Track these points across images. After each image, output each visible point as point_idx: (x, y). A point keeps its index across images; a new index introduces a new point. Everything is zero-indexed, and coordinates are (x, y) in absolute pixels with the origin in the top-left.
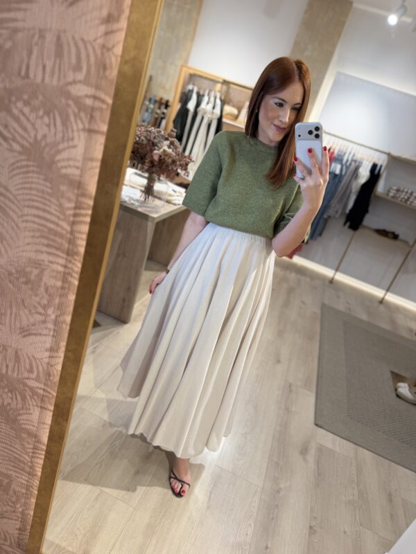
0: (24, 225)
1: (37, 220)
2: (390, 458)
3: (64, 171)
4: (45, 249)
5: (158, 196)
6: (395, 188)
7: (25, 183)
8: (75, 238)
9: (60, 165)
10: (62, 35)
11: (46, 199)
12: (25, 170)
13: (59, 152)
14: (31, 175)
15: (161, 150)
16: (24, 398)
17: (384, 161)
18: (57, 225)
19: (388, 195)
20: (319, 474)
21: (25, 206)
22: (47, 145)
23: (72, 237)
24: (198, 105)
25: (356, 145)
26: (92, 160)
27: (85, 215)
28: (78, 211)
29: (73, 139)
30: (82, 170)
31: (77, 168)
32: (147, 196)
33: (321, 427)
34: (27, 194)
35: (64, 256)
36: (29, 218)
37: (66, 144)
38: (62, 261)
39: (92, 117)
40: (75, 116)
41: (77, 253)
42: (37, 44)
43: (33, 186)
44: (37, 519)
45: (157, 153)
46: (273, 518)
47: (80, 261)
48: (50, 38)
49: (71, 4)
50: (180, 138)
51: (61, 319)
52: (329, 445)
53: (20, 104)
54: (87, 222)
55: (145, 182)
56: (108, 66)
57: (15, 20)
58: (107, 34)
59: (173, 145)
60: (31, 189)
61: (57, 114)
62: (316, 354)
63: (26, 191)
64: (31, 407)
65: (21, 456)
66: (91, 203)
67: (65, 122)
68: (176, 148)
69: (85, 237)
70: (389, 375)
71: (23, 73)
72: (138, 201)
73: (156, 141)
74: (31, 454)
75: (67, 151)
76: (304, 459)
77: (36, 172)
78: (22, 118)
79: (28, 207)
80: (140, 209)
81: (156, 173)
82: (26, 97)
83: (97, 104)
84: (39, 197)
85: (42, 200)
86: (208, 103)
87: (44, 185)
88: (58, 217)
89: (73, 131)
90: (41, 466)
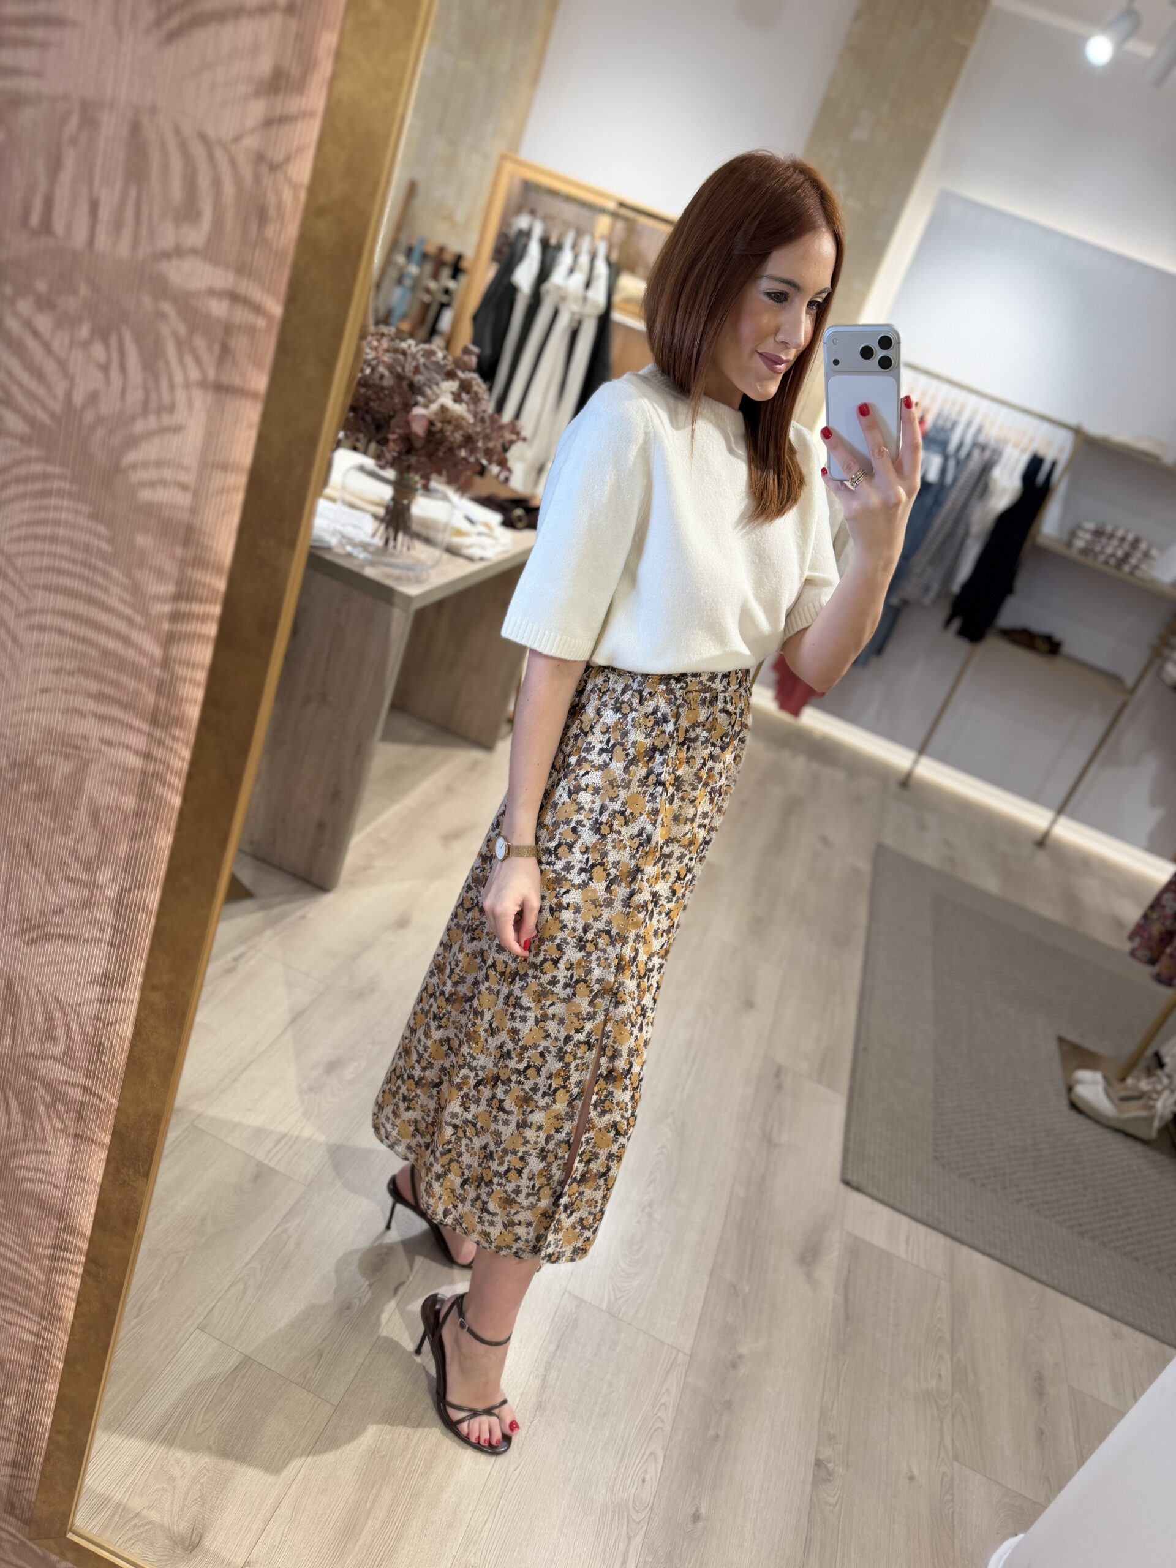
0: (35, 637)
1: (70, 626)
2: (1044, 1277)
3: (146, 495)
4: (90, 705)
5: (424, 532)
6: (1091, 526)
7: (37, 523)
8: (174, 679)
9: (136, 476)
10: (145, 120)
11: (95, 569)
12: (38, 486)
13: (132, 442)
14: (53, 501)
15: (434, 407)
16: (29, 1111)
17: (1061, 450)
18: (126, 641)
19: (1069, 544)
20: (847, 1318)
21: (37, 586)
22: (99, 421)
23: (166, 676)
24: (544, 274)
25: (985, 404)
26: (224, 467)
27: (204, 618)
28: (183, 606)
29: (172, 408)
30: (196, 495)
31: (184, 487)
32: (391, 532)
33: (857, 1189)
34: (42, 554)
35: (145, 727)
36: (49, 620)
37: (152, 422)
38: (139, 742)
39: (225, 351)
40: (179, 343)
41: (179, 721)
42: (73, 141)
43: (61, 531)
44: (60, 1438)
45: (421, 414)
46: (717, 1436)
47: (187, 744)
48: (112, 127)
49: (172, 37)
50: (487, 371)
51: (135, 897)
52: (879, 1239)
53: (25, 306)
54: (208, 638)
55: (386, 493)
56: (272, 212)
57: (15, 72)
58: (270, 123)
59: (468, 392)
60: (53, 539)
61: (128, 336)
62: (853, 985)
63: (39, 546)
64: (48, 1134)
65: (19, 1266)
66: (221, 585)
67: (152, 361)
68: (476, 400)
69: (201, 676)
70: (1053, 1047)
71: (35, 219)
72: (364, 546)
73: (419, 379)
74: (47, 1262)
75: (156, 441)
76: (809, 1276)
77: (71, 495)
78: (32, 344)
79: (47, 588)
80: (370, 572)
81: (417, 471)
82: (41, 286)
83: (240, 315)
84: (75, 562)
85: (87, 573)
86: (571, 271)
87: (90, 531)
88: (130, 621)
89: (172, 387)
90: (74, 1295)
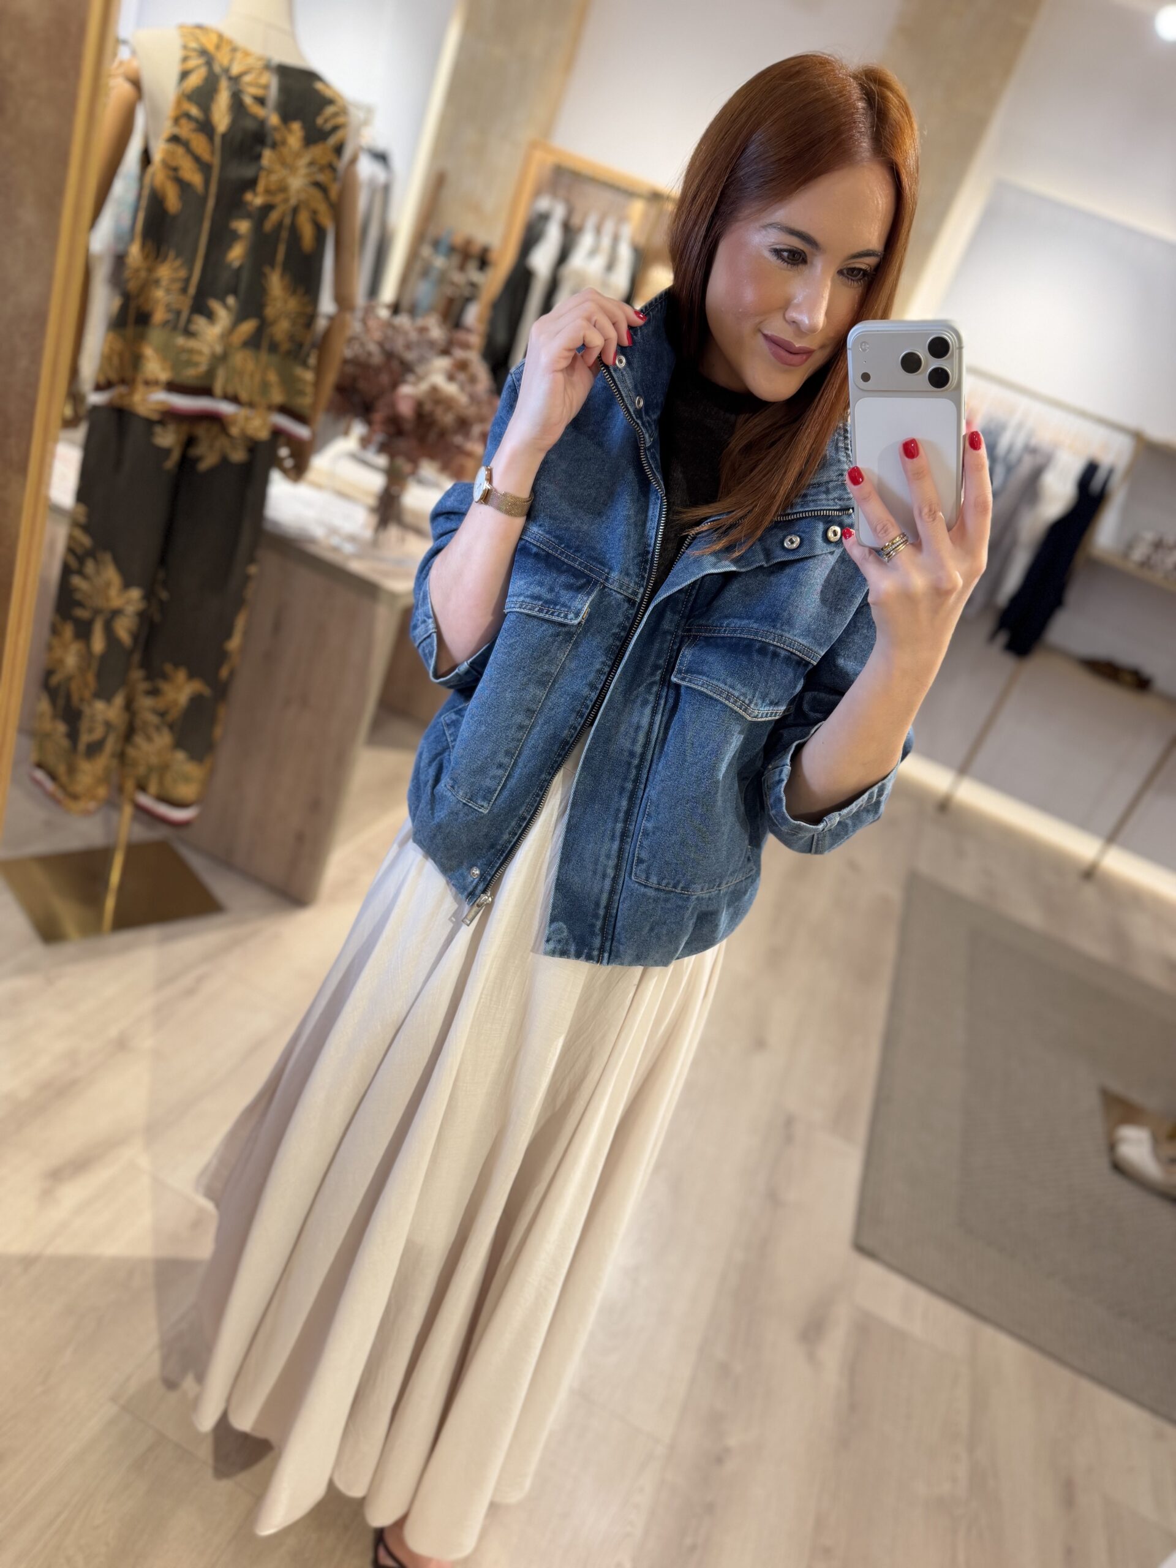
2: (1077, 1363)
6: (1149, 536)
15: (424, 387)
17: (1120, 456)
19: (1126, 556)
20: (852, 1407)
24: (564, 256)
25: (1037, 405)
32: (382, 524)
33: (871, 1255)
45: (409, 392)
46: (694, 1547)
52: (892, 1315)
55: (375, 482)
59: (464, 372)
62: (877, 1026)
68: (473, 380)
70: (1091, 1101)
72: (352, 538)
73: (410, 356)
76: (811, 1357)
80: (357, 566)
81: (406, 456)
86: (593, 252)
